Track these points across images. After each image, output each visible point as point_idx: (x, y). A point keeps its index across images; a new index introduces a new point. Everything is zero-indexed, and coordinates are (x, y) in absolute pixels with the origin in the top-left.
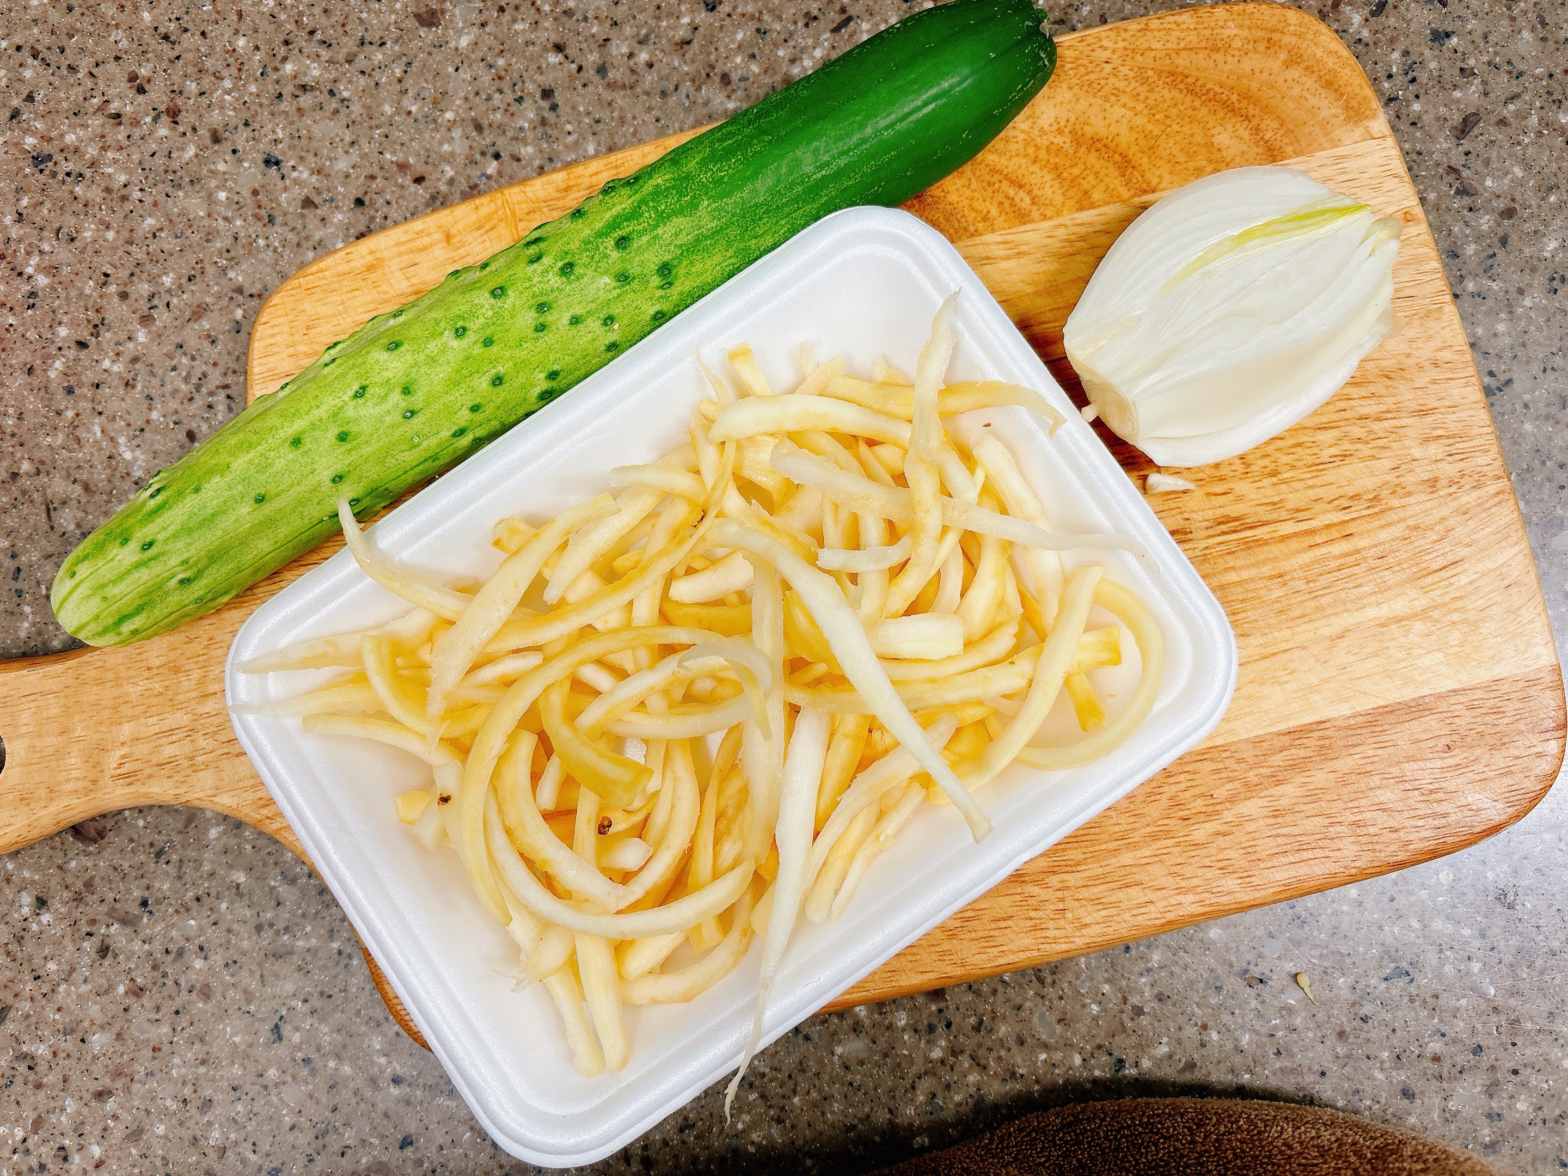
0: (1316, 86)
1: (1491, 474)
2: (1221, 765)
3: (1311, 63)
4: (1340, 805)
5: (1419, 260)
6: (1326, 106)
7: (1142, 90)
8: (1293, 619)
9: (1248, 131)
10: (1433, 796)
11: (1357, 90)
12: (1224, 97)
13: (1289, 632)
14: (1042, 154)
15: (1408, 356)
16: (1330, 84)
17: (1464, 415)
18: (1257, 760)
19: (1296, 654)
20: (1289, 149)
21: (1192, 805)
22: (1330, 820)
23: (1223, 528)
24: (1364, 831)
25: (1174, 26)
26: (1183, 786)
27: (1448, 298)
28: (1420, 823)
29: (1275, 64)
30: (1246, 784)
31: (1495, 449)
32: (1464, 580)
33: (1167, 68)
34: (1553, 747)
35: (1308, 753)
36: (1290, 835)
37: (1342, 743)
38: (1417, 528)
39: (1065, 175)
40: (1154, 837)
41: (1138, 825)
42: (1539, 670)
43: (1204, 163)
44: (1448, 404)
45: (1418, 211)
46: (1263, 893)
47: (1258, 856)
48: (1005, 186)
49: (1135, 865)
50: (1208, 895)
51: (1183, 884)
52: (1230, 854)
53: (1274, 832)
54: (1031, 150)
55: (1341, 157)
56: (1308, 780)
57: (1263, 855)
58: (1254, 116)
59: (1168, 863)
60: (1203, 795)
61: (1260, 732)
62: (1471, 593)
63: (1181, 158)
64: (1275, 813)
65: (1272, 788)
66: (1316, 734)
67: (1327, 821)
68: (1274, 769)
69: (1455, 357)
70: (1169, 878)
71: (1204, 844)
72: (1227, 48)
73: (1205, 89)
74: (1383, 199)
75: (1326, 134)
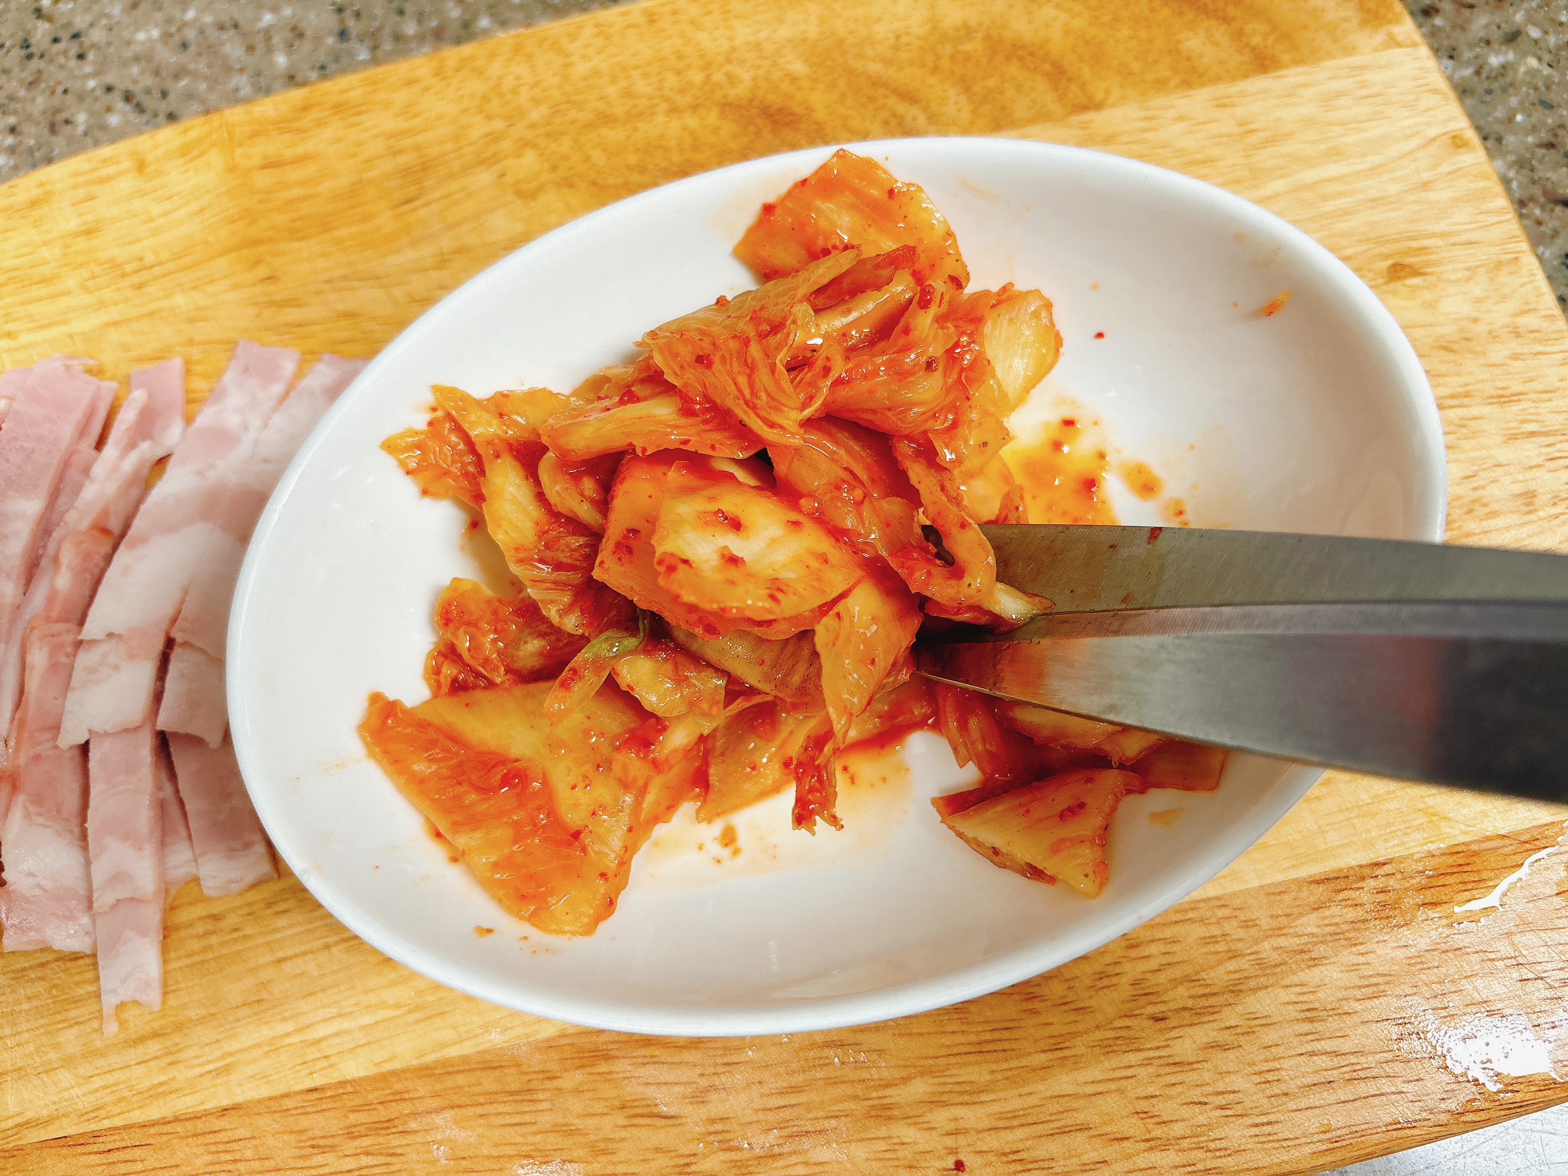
2: (1216, 931)
5: (1479, 196)
9: (1227, 37)
14: (945, 64)
15: (1475, 321)
18: (1274, 923)
20: (1285, 58)
21: (1171, 995)
26: (1153, 964)
27: (1524, 246)
30: (1260, 963)
35: (1359, 913)
36: (1337, 1054)
37: (1415, 899)
39: (976, 88)
40: (1107, 1048)
41: (1080, 1027)
43: (1167, 75)
44: (1540, 387)
45: (1471, 135)
46: (1295, 1153)
47: (1285, 1087)
48: (892, 101)
49: (1076, 1096)
50: (1200, 1154)
51: (1157, 1132)
52: (1237, 1082)
53: (1310, 1048)
54: (929, 59)
55: (1358, 68)
56: (1362, 959)
57: (1292, 1086)
59: (1131, 1095)
60: (1188, 979)
61: (1280, 877)
64: (1309, 1014)
65: (1302, 970)
66: (1372, 883)
67: (1395, 1031)
68: (1304, 940)
69: (1545, 325)
70: (1134, 1120)
71: (1191, 1063)
74: (1419, 119)
75: (1335, 41)
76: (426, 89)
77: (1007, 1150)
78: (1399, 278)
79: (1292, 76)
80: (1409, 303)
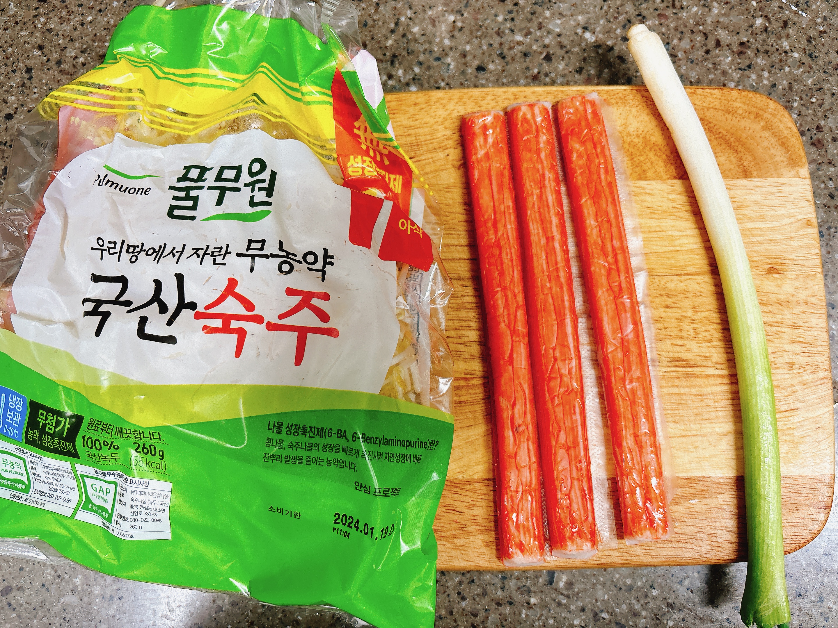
0: (776, 143)
1: (822, 368)
3: (776, 131)
4: (706, 523)
5: (809, 246)
6: (779, 155)
8: (703, 419)
9: (736, 159)
11: (797, 151)
12: (727, 138)
13: (699, 426)
14: (626, 146)
15: (793, 296)
16: (784, 144)
17: (815, 333)
19: (700, 438)
20: (755, 173)
22: (698, 530)
23: (677, 363)
24: (714, 539)
25: (709, 95)
27: (820, 270)
29: (757, 127)
31: (827, 354)
32: (796, 419)
34: (822, 517)
35: (694, 491)
36: (676, 533)
37: (714, 491)
39: (635, 159)
42: (824, 475)
44: (808, 325)
45: (815, 221)
46: (655, 560)
50: (626, 554)
54: (621, 142)
55: (781, 184)
58: (740, 152)
62: (798, 428)
66: (701, 483)
67: (696, 530)
69: (817, 302)
72: (734, 113)
73: (718, 132)
74: (797, 210)
75: (776, 170)
76: (422, 109)
78: (771, 273)
79: (756, 181)
80: (771, 283)
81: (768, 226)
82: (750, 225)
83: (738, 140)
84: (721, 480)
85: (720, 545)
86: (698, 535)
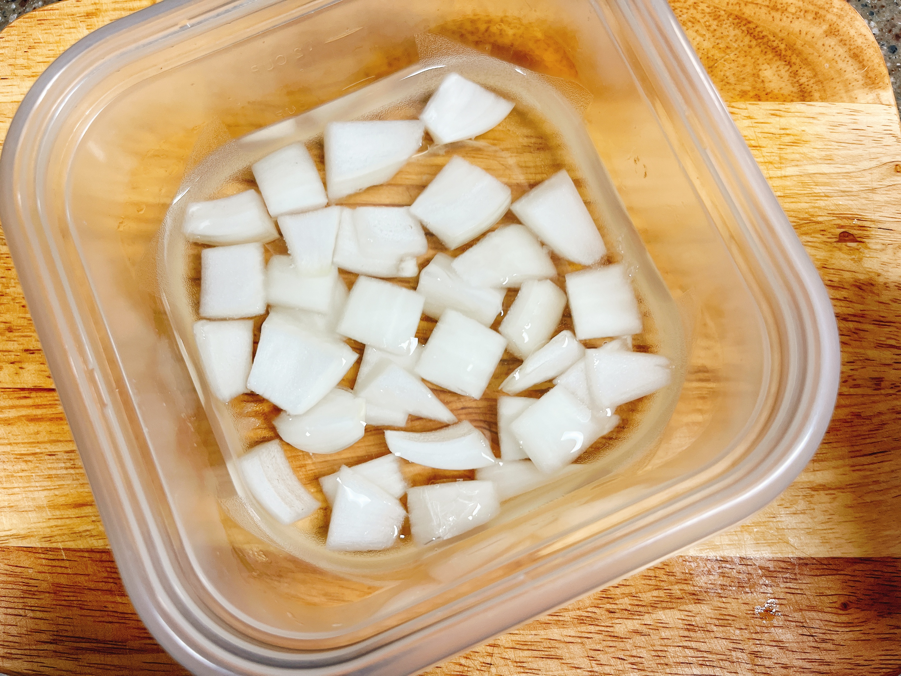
0: (846, 55)
3: (844, 38)
4: (746, 634)
6: (851, 72)
7: (714, 24)
9: (788, 73)
10: (823, 645)
11: (876, 66)
12: (775, 44)
16: (856, 56)
21: (621, 601)
22: (735, 646)
23: (701, 375)
28: (808, 665)
29: (818, 30)
30: (670, 596)
33: (736, 13)
36: (698, 650)
38: (858, 415)
40: (581, 621)
43: (749, 88)
47: (666, 661)
49: (560, 641)
51: (596, 668)
52: (643, 652)
53: (685, 644)
55: (855, 111)
56: (723, 605)
57: (671, 661)
58: (795, 64)
59: (588, 647)
63: (732, 80)
64: (688, 627)
65: (691, 604)
66: (739, 567)
67: (731, 646)
68: (696, 588)
70: (586, 660)
71: (622, 638)
72: (784, 10)
73: (761, 35)
74: (880, 150)
75: (847, 91)
77: (518, 660)
78: (845, 241)
79: (818, 106)
80: (846, 256)
81: (839, 170)
82: (812, 169)
83: (791, 47)
84: (771, 565)
85: (768, 671)
86: (734, 653)
